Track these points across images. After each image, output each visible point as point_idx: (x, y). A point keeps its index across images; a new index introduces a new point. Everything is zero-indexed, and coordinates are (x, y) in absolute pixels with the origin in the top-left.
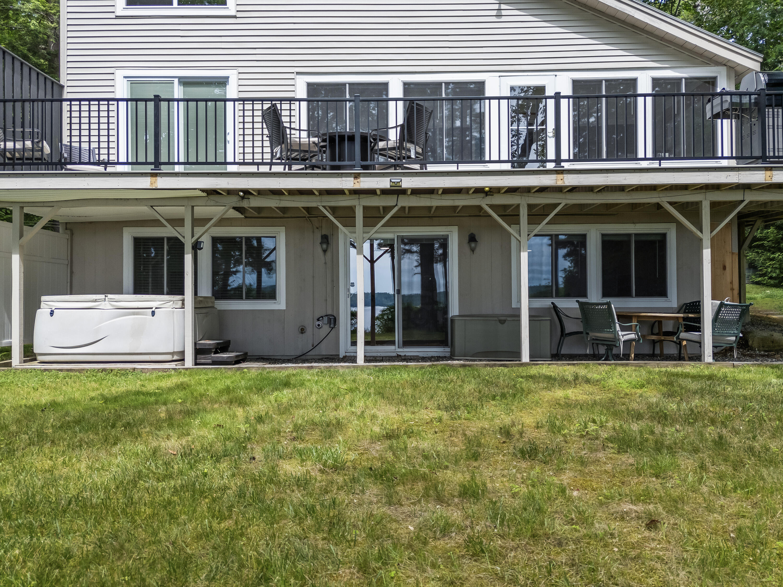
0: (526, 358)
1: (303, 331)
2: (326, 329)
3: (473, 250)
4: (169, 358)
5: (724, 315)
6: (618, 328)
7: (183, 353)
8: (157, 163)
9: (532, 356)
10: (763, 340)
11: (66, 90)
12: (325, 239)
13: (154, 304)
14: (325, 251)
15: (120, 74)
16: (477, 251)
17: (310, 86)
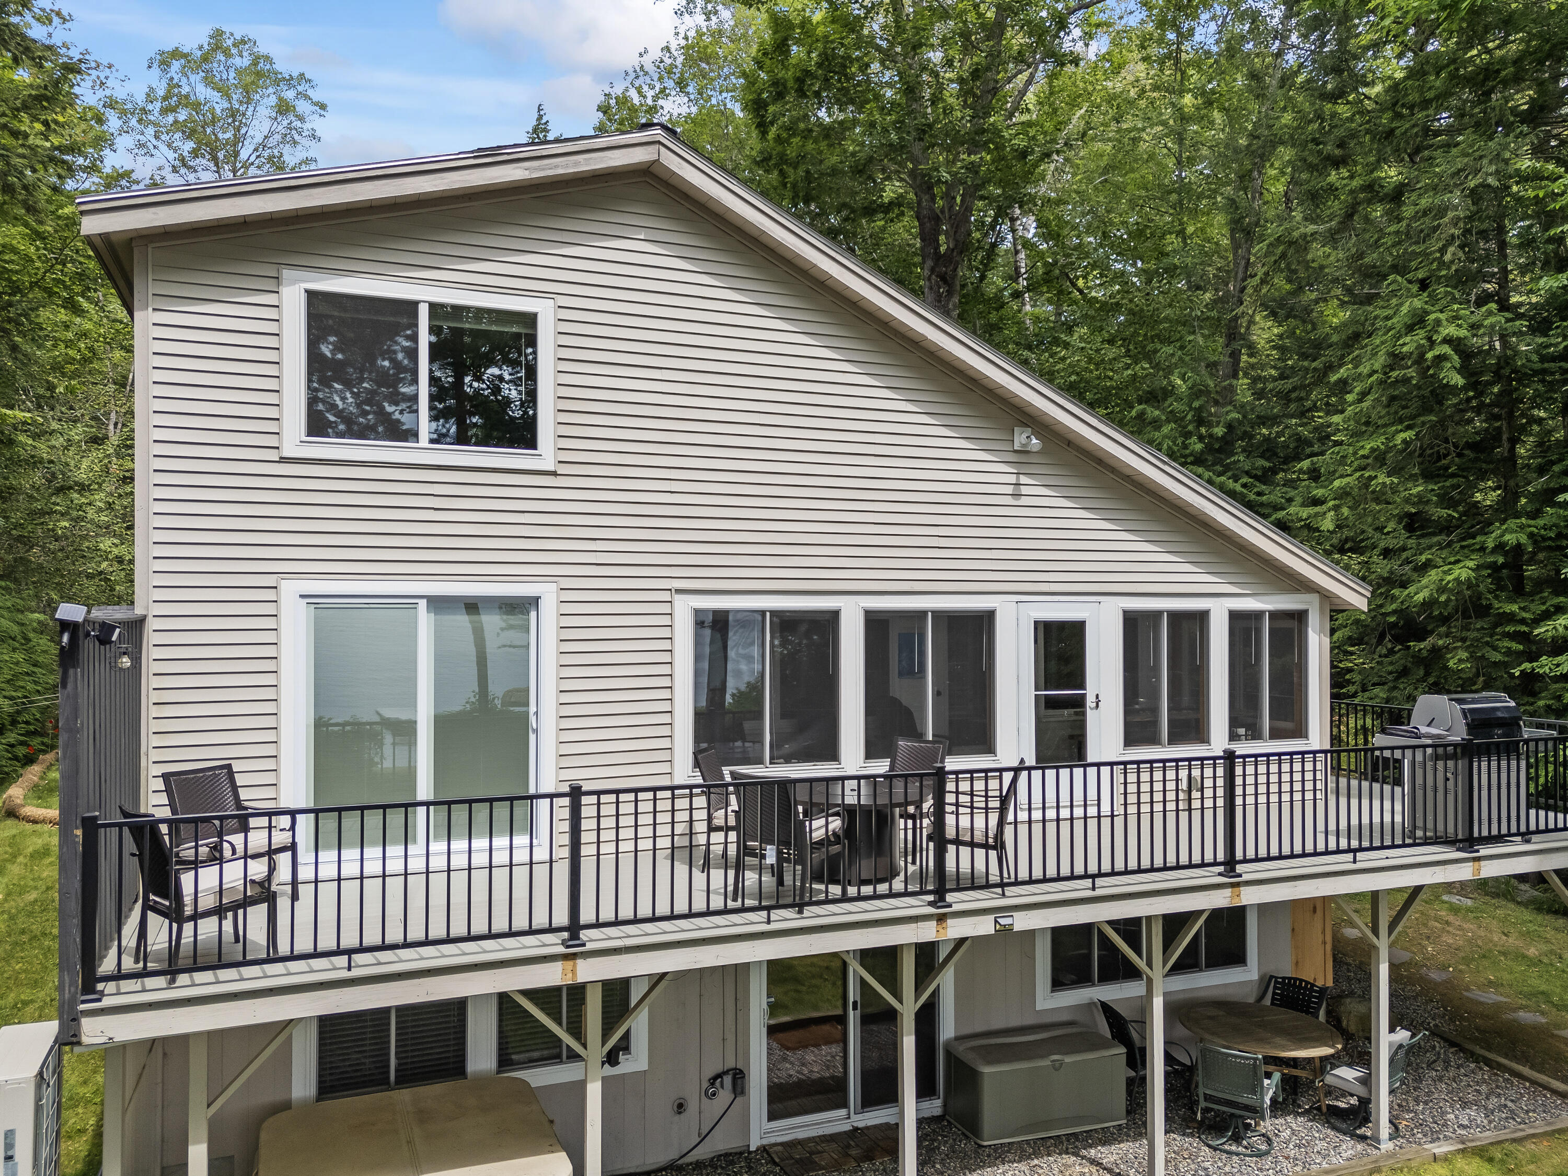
1: (680, 1107)
2: (725, 1095)
15: (290, 589)
17: (698, 613)
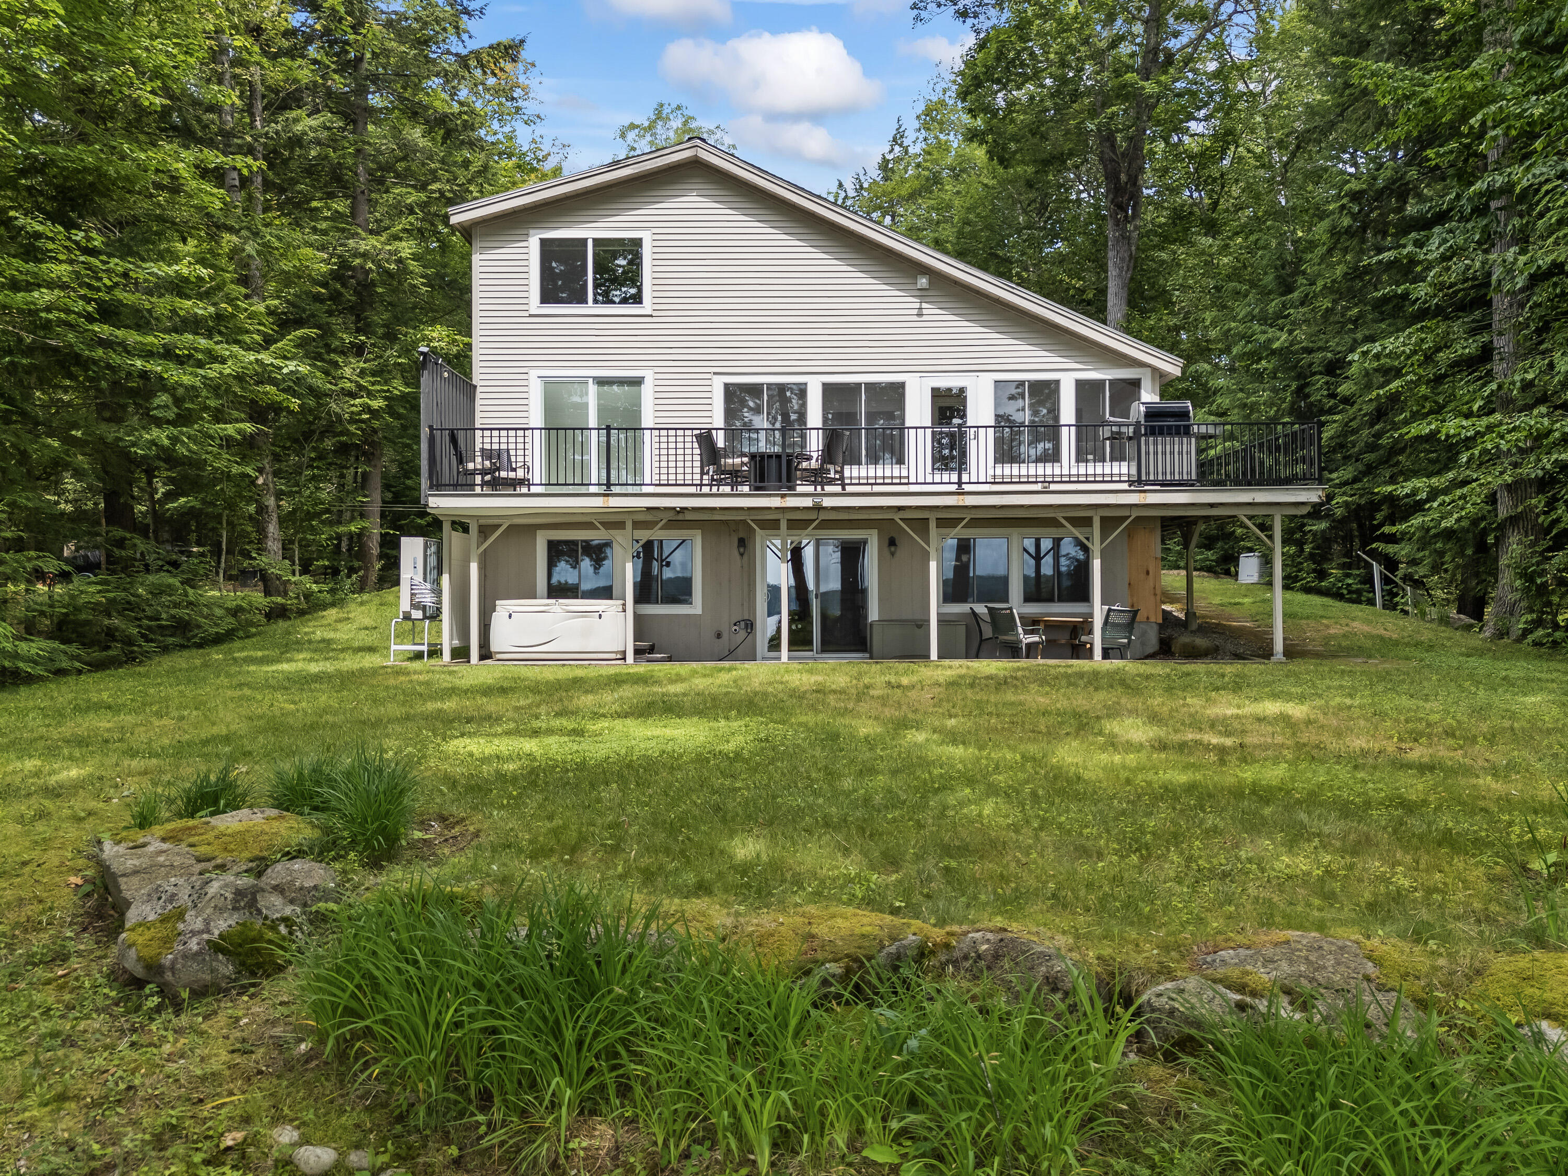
0: (934, 655)
1: (719, 636)
2: (743, 634)
3: (893, 554)
4: (613, 656)
5: (1113, 618)
6: (1020, 630)
7: (624, 652)
8: (609, 485)
9: (940, 657)
10: (1185, 645)
11: (479, 389)
12: (742, 543)
13: (600, 608)
14: (742, 555)
15: (534, 374)
16: (898, 554)
17: (727, 386)
